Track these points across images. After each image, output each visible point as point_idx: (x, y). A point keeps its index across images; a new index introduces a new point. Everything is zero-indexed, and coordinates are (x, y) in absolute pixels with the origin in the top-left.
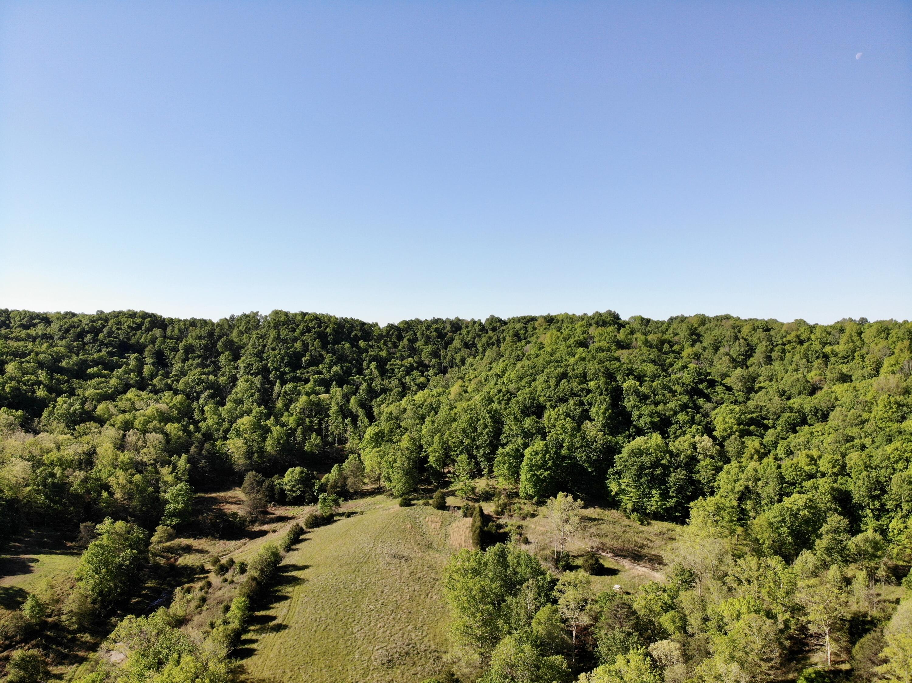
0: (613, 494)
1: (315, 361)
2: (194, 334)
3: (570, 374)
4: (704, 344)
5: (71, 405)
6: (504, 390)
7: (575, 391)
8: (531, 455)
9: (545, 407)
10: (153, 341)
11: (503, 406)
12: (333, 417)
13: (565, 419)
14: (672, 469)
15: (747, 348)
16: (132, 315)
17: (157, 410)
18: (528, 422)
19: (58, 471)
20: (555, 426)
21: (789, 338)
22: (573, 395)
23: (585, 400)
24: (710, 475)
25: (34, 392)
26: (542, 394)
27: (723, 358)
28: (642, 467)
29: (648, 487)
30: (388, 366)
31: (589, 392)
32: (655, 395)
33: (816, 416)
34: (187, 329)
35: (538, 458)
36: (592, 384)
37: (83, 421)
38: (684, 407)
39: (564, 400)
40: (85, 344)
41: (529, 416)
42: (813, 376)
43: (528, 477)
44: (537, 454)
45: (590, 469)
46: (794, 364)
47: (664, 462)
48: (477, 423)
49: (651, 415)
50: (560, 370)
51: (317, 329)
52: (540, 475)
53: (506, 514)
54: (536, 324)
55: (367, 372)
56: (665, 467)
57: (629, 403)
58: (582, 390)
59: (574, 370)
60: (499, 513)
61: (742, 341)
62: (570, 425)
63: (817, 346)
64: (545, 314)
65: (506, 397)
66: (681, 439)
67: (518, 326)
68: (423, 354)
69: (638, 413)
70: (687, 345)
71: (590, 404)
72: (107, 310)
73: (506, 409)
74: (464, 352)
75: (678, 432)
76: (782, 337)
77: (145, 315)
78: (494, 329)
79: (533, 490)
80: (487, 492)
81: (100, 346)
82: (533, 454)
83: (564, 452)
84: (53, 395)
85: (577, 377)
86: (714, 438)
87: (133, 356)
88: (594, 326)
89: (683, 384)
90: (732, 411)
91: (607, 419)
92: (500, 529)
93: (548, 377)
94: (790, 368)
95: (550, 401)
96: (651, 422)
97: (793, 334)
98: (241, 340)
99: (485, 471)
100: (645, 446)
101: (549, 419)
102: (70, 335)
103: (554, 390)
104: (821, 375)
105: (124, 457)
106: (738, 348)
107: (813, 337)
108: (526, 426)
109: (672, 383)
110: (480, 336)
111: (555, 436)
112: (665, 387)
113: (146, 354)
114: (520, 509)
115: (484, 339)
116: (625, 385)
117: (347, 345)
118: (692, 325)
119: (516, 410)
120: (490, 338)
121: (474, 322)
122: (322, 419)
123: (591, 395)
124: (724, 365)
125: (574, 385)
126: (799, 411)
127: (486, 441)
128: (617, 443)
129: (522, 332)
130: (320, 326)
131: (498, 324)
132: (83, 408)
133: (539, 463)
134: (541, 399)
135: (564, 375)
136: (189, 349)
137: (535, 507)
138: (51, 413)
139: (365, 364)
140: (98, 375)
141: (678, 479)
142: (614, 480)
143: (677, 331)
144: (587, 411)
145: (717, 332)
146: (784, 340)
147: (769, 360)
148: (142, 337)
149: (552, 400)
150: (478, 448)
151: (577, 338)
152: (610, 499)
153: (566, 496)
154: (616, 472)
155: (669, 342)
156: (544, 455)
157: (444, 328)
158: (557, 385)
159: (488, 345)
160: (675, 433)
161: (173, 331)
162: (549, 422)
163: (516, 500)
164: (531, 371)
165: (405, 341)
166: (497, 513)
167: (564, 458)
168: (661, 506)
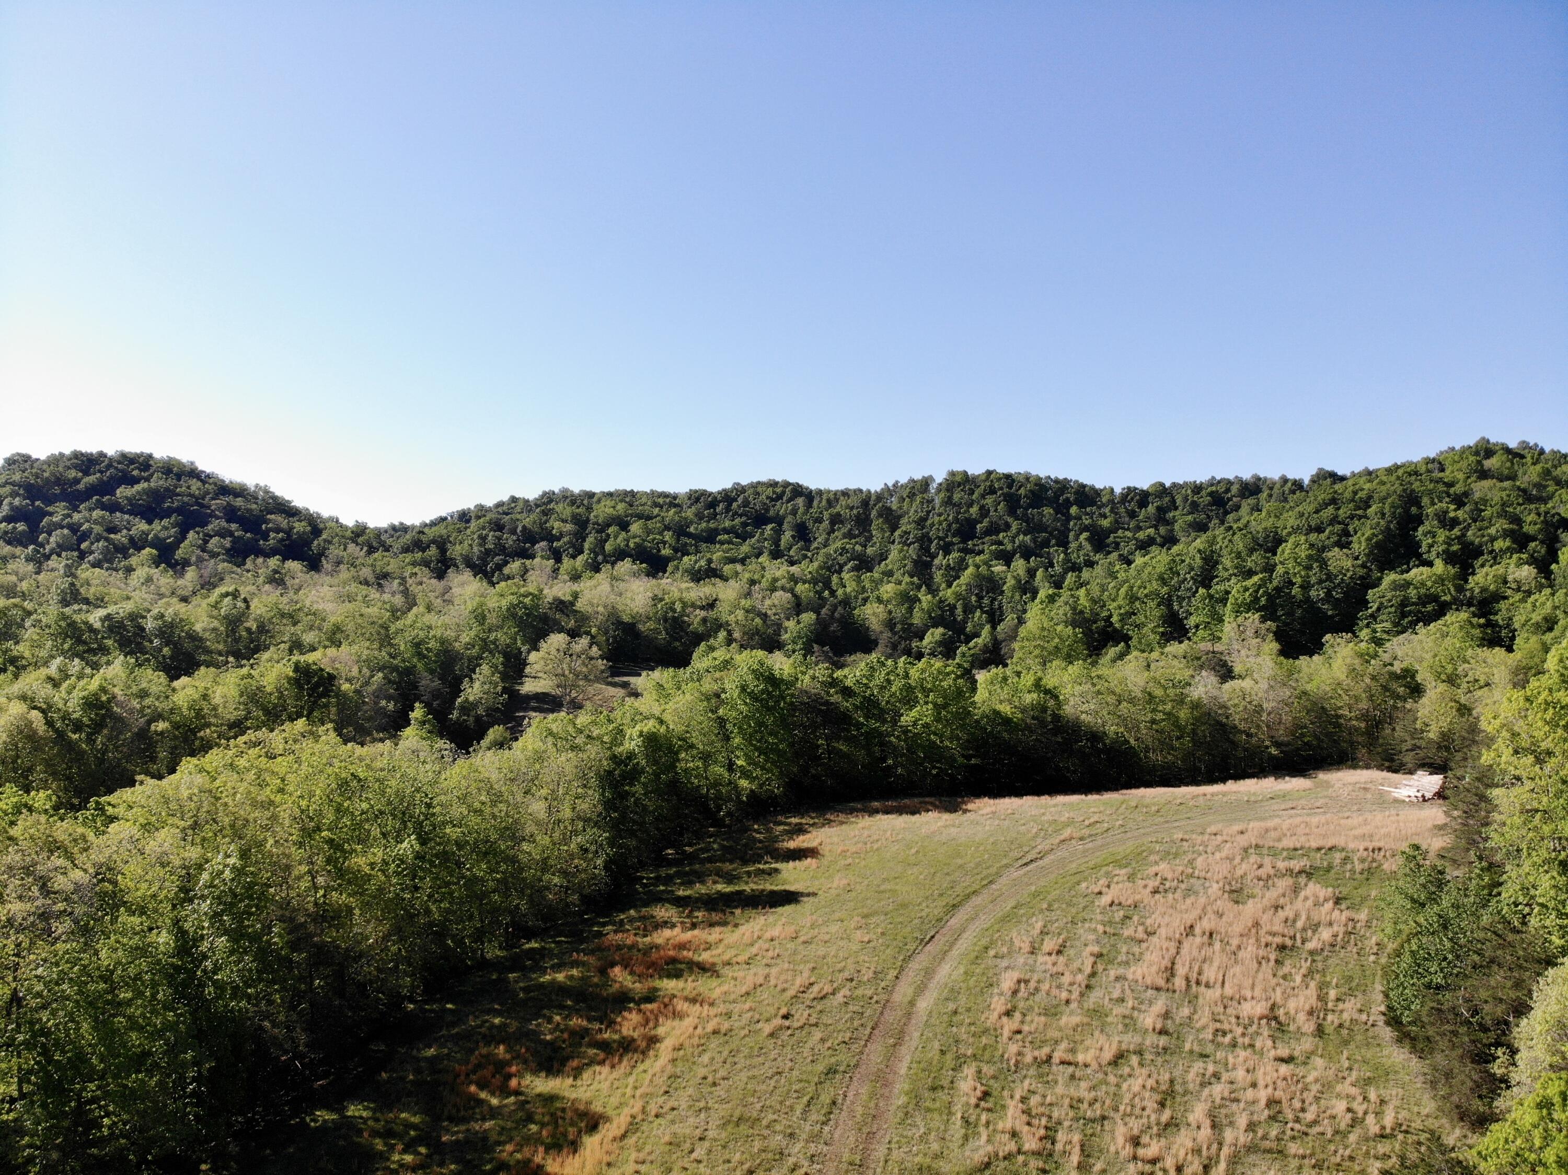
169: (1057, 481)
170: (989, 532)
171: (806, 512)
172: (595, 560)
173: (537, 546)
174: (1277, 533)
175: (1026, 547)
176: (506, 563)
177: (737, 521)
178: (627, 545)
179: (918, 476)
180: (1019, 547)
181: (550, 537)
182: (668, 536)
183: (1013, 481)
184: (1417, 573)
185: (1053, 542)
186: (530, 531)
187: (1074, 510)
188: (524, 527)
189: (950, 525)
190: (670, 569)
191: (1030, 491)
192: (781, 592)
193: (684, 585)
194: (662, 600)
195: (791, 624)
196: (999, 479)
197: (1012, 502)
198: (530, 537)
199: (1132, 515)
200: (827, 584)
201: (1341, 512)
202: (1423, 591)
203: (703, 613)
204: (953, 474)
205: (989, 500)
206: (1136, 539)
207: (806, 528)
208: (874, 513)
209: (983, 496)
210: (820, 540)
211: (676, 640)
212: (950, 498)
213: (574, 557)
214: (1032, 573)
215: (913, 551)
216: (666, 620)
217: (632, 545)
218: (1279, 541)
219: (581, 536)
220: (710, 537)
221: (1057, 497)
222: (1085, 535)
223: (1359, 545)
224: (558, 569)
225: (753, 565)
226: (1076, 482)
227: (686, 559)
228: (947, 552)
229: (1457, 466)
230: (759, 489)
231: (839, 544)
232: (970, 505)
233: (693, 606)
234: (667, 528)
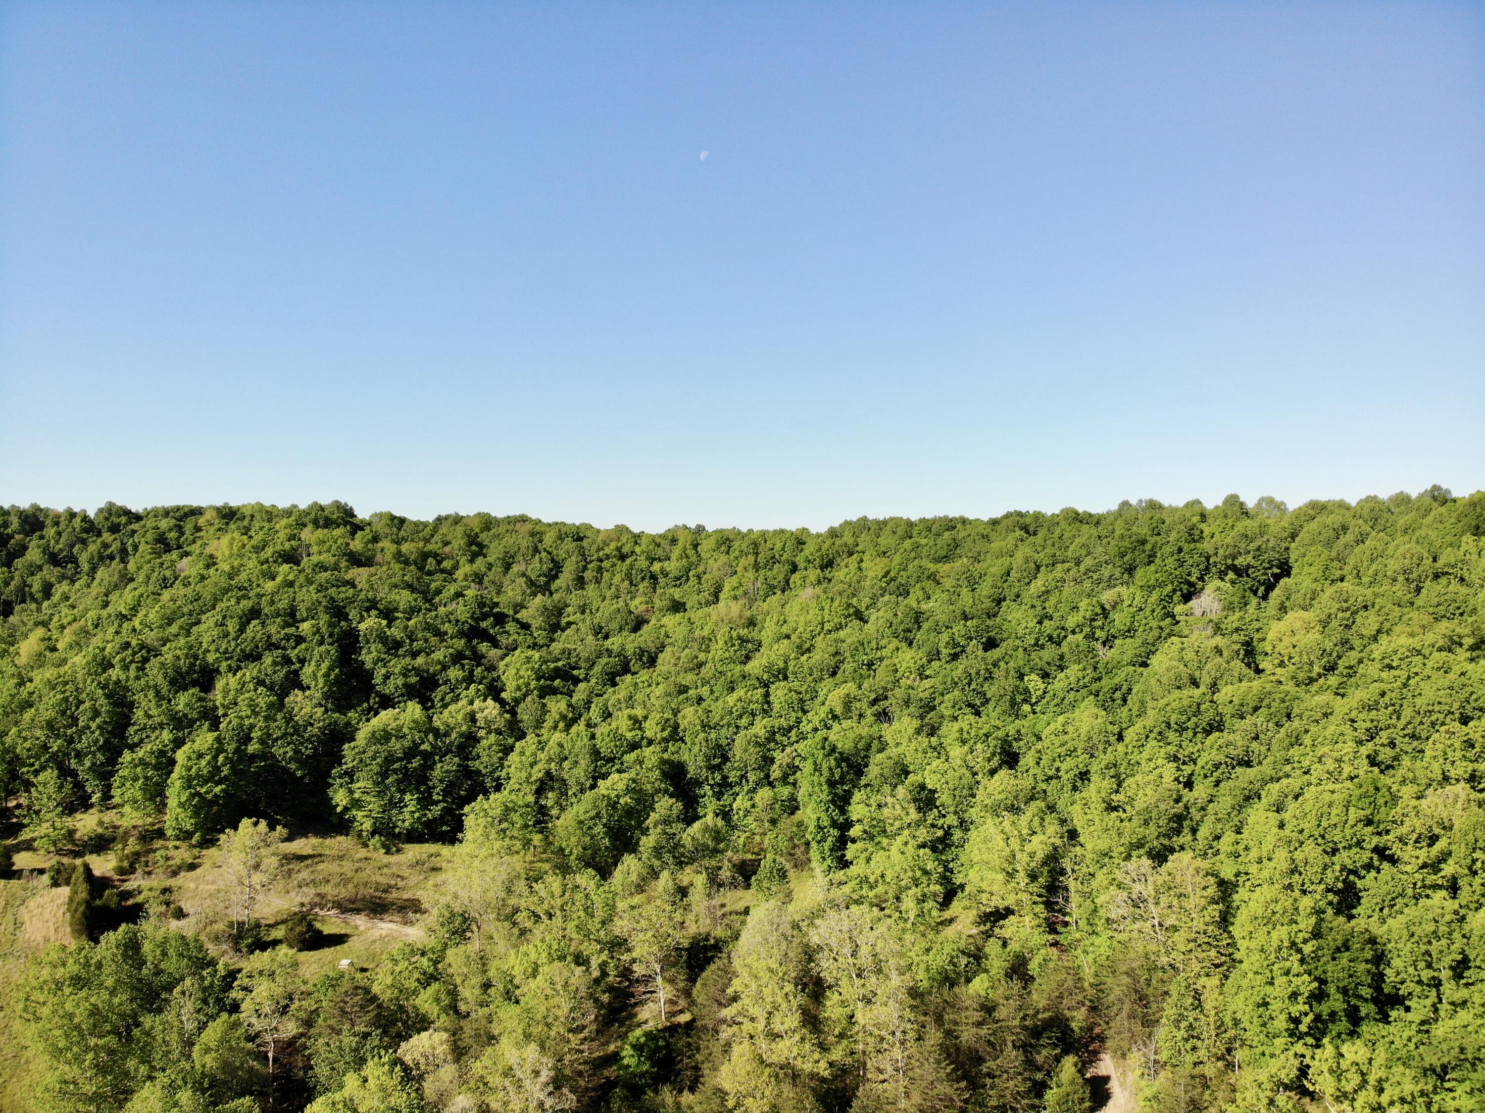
0: (339, 809)
3: (266, 610)
4: (490, 559)
6: (134, 643)
7: (274, 640)
8: (189, 759)
9: (218, 671)
11: (132, 673)
13: (256, 690)
14: (437, 758)
15: (551, 566)
18: (183, 701)
20: (236, 704)
21: (607, 551)
22: (272, 646)
23: (293, 654)
24: (495, 759)
26: (212, 648)
27: (517, 581)
28: (390, 759)
29: (399, 790)
31: (300, 640)
32: (412, 641)
33: (641, 660)
35: (203, 763)
36: (305, 627)
38: (458, 658)
39: (254, 656)
41: (185, 689)
42: (638, 605)
43: (183, 799)
44: (200, 756)
45: (299, 773)
46: (613, 588)
47: (425, 747)
48: (78, 707)
49: (405, 674)
50: (246, 604)
52: (207, 793)
53: (139, 871)
54: (202, 521)
56: (426, 755)
57: (368, 656)
58: (287, 638)
59: (272, 603)
60: (125, 872)
61: (544, 554)
62: (264, 699)
63: (643, 563)
64: (219, 503)
65: (138, 657)
66: (452, 707)
67: (165, 524)
69: (383, 671)
70: (463, 560)
71: (302, 661)
73: (138, 678)
74: (50, 573)
75: (448, 698)
76: (598, 550)
78: (114, 529)
79: (193, 821)
80: (100, 837)
82: (194, 756)
83: (253, 747)
85: (278, 615)
86: (502, 702)
88: (310, 527)
89: (457, 621)
90: (528, 659)
91: (332, 685)
92: (128, 899)
93: (224, 617)
94: (608, 594)
95: (227, 659)
96: (405, 685)
97: (613, 545)
99: (94, 799)
100: (394, 725)
101: (226, 692)
103: (236, 639)
104: (647, 603)
106: (538, 565)
107: (638, 550)
108: (180, 707)
109: (439, 621)
110: (84, 542)
111: (235, 722)
112: (428, 627)
114: (168, 859)
115: (93, 548)
116: (362, 626)
118: (472, 530)
119: (160, 679)
120: (106, 546)
121: (72, 515)
123: (303, 646)
124: (519, 591)
125: (273, 629)
126: (619, 655)
127: (97, 741)
128: (348, 724)
129: (173, 535)
131: (123, 519)
133: (205, 771)
134: (211, 658)
135: (255, 613)
137: (196, 851)
141: (447, 771)
142: (341, 786)
143: (448, 538)
144: (296, 673)
145: (509, 541)
146: (601, 553)
147: (580, 582)
149: (231, 658)
150: (79, 755)
151: (278, 548)
152: (335, 820)
153: (256, 824)
154: (346, 773)
155: (435, 555)
156: (215, 758)
158: (242, 630)
159: (102, 558)
160: (442, 700)
162: (224, 698)
163: (158, 843)
164: (191, 607)
166: (121, 871)
167: (253, 758)
168: (418, 818)
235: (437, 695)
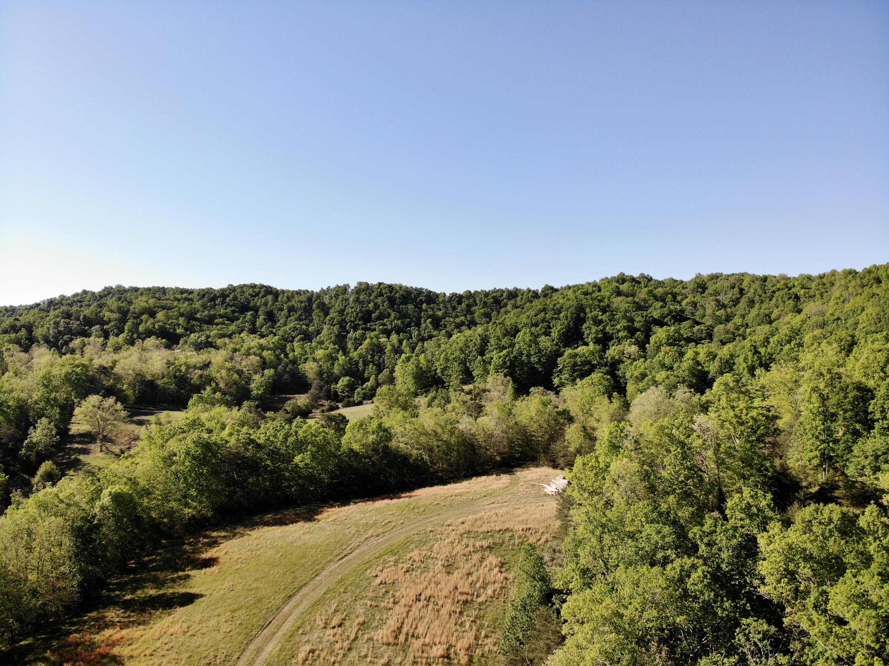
1: (381, 317)
2: (297, 299)
4: (704, 294)
5: (199, 337)
10: (266, 304)
12: (388, 354)
16: (254, 286)
17: (259, 343)
19: (183, 368)
22: (544, 321)
25: (175, 330)
28: (575, 364)
30: (443, 322)
32: (611, 321)
34: (293, 297)
37: (207, 347)
40: (215, 305)
44: (500, 357)
45: (540, 370)
47: (594, 362)
48: (471, 343)
49: (598, 333)
51: (389, 294)
55: (423, 326)
56: (593, 366)
57: (586, 326)
58: (553, 318)
66: (614, 348)
68: (476, 315)
69: (589, 332)
71: (554, 326)
72: (235, 284)
75: (615, 344)
76: (773, 286)
77: (262, 286)
78: (545, 296)
81: (226, 306)
83: (523, 358)
84: (188, 332)
85: (554, 310)
86: (643, 348)
87: (250, 313)
89: (648, 317)
97: (782, 282)
98: (330, 303)
99: (475, 379)
100: (582, 352)
102: (205, 299)
105: (228, 365)
108: (503, 343)
111: (518, 347)
113: (260, 313)
116: (589, 315)
117: (413, 307)
118: (703, 281)
121: (529, 291)
122: (380, 357)
130: (391, 292)
131: (550, 291)
132: (207, 340)
135: (544, 309)
136: (291, 309)
138: (186, 342)
139: (422, 320)
140: (223, 324)
142: (557, 376)
148: (258, 301)
154: (559, 371)
155: (674, 294)
157: (502, 295)
161: (283, 298)
162: (518, 339)
165: (463, 305)
169: (416, 289)
170: (378, 318)
171: (273, 305)
172: (131, 337)
173: (93, 328)
174: (516, 326)
175: (399, 327)
176: (71, 340)
177: (229, 309)
178: (154, 327)
179: (341, 284)
180: (395, 327)
181: (102, 322)
182: (181, 320)
183: (393, 289)
184: (582, 349)
185: (413, 324)
186: (89, 318)
187: (424, 306)
188: (85, 316)
189: (357, 314)
190: (181, 341)
191: (402, 295)
192: (253, 356)
193: (189, 354)
194: (173, 364)
195: (257, 377)
196: (385, 288)
197: (392, 301)
198: (89, 322)
199: (454, 308)
200: (283, 349)
201: (547, 316)
202: (583, 359)
203: (200, 372)
204: (360, 284)
205: (379, 300)
206: (455, 323)
207: (274, 314)
208: (314, 306)
209: (376, 297)
210: (281, 321)
211: (182, 389)
212: (358, 298)
213: (117, 335)
214: (400, 342)
215: (336, 329)
216: (175, 377)
217: (157, 327)
218: (517, 331)
219: (123, 320)
220: (210, 321)
221: (416, 298)
222: (429, 320)
223: (555, 334)
224: (106, 343)
225: (236, 338)
226: (426, 290)
227: (192, 335)
228: (355, 330)
229: (606, 289)
230: (245, 289)
231: (292, 325)
232: (369, 302)
233: (195, 367)
234: (182, 315)
235: (610, 344)
